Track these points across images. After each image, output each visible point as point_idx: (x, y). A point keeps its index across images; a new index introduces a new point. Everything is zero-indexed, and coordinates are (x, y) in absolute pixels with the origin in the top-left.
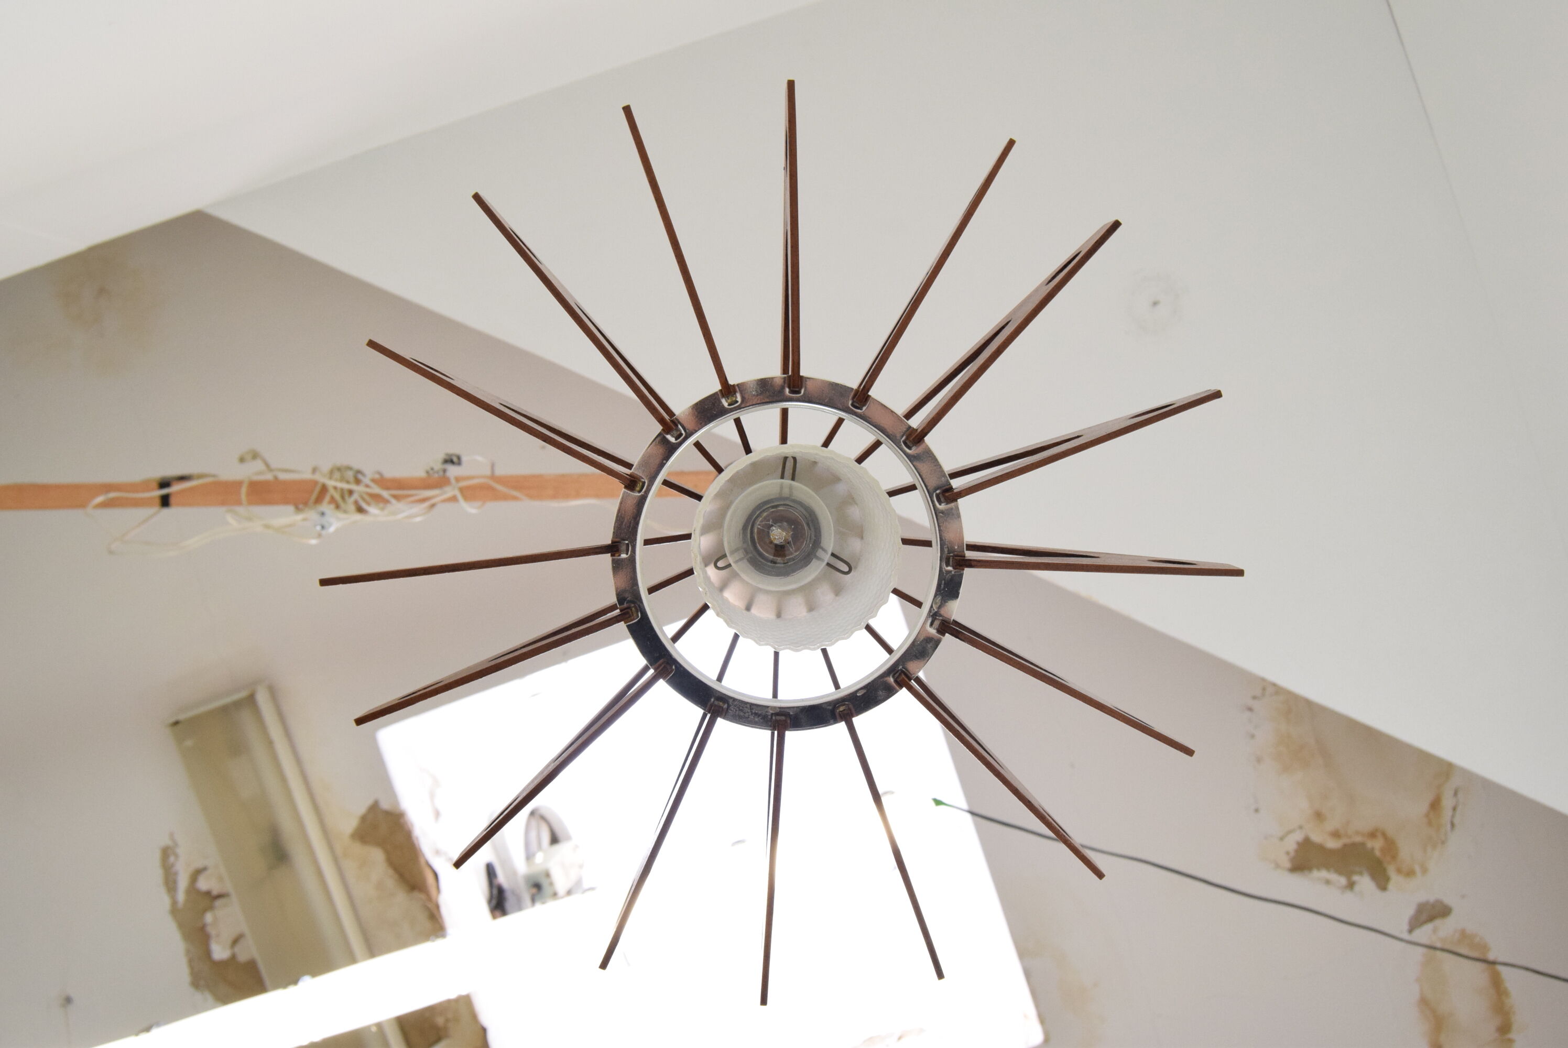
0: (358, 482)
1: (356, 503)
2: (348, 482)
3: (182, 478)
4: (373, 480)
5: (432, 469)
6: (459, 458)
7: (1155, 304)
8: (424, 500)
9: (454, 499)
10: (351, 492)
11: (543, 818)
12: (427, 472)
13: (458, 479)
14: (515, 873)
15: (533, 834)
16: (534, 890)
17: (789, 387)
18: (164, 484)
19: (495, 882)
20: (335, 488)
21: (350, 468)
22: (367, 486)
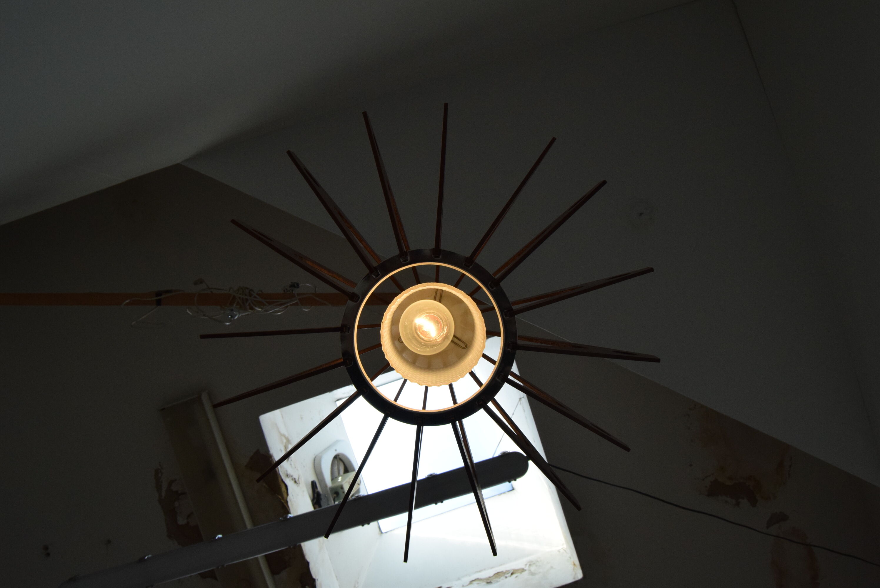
0: (251, 295)
1: (249, 305)
2: (246, 295)
3: (167, 292)
4: (257, 294)
5: (287, 289)
6: (298, 284)
7: (641, 214)
8: (282, 304)
9: (296, 304)
10: (247, 300)
11: (341, 460)
12: (284, 291)
13: (298, 295)
14: (326, 486)
15: (336, 468)
16: (335, 495)
17: (434, 255)
18: (158, 294)
19: (316, 491)
20: (240, 298)
21: (248, 289)
22: (255, 297)
